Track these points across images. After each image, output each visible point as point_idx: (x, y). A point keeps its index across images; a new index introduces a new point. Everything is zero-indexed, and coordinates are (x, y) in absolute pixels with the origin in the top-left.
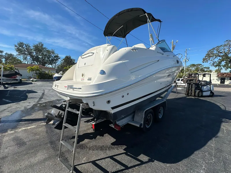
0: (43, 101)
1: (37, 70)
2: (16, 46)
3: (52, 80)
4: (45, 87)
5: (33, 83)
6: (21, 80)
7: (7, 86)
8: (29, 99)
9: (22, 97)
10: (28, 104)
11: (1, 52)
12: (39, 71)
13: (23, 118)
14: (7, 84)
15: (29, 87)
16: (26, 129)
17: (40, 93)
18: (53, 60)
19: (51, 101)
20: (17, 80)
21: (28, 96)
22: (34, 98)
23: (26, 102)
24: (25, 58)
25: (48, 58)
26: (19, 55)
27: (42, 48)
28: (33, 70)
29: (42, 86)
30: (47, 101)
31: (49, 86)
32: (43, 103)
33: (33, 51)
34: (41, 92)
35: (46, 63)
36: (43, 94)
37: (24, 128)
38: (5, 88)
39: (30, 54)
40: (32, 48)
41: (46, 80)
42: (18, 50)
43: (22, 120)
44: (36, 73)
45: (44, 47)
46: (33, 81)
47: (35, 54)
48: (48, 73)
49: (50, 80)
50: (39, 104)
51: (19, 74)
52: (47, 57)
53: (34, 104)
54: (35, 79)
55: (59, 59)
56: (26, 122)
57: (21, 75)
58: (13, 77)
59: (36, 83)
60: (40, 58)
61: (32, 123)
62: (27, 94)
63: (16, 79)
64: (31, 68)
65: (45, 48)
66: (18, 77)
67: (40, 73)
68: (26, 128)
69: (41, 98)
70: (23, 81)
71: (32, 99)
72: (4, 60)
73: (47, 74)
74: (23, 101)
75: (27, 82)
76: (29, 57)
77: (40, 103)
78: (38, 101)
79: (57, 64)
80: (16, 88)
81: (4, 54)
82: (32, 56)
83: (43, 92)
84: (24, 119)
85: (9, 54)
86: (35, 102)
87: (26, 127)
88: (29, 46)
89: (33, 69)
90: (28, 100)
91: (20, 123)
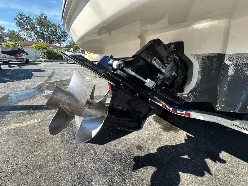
0: (53, 80)
1: (44, 48)
2: (16, 19)
3: (62, 60)
4: (55, 67)
5: (41, 63)
6: (27, 60)
7: (12, 65)
8: (35, 78)
9: (26, 76)
10: (33, 83)
11: (3, 28)
12: (47, 49)
13: (20, 104)
14: (13, 64)
15: (37, 67)
16: (17, 127)
17: (49, 72)
18: (60, 37)
19: (65, 80)
20: (23, 59)
21: (34, 75)
22: (41, 76)
23: (30, 81)
24: (29, 35)
25: (55, 35)
26: (21, 31)
27: (46, 21)
28: (40, 49)
29: (52, 66)
30: (59, 80)
31: (59, 66)
32: (54, 82)
33: (36, 26)
34: (51, 71)
35: (53, 41)
36: (53, 73)
37: (13, 126)
38: (10, 67)
39: (34, 29)
40: (34, 21)
41: (56, 60)
42: (19, 24)
43: (15, 106)
44: (44, 52)
45: (48, 19)
46: (41, 61)
47: (39, 29)
48: (56, 52)
49: (60, 60)
50: (47, 83)
51: (24, 52)
52: (53, 33)
53: (41, 83)
54: (44, 60)
55: (67, 35)
56: (22, 111)
57: (27, 54)
58: (17, 55)
59: (44, 63)
60: (45, 35)
61: (33, 113)
62: (33, 73)
63: (21, 57)
64: (37, 45)
65: (49, 21)
66: (24, 56)
67: (47, 52)
68: (18, 125)
69: (51, 77)
70: (31, 61)
71: (38, 78)
72: (7, 39)
73: (56, 54)
74: (26, 80)
75: (35, 62)
76: (33, 34)
77: (49, 83)
78: (47, 80)
79: (66, 42)
80: (22, 67)
81: (6, 31)
82: (36, 33)
83: (53, 71)
84: (20, 106)
85: (11, 31)
86: (43, 81)
87: (18, 123)
88: (30, 19)
89: (39, 47)
90: (33, 79)
91: (11, 112)
